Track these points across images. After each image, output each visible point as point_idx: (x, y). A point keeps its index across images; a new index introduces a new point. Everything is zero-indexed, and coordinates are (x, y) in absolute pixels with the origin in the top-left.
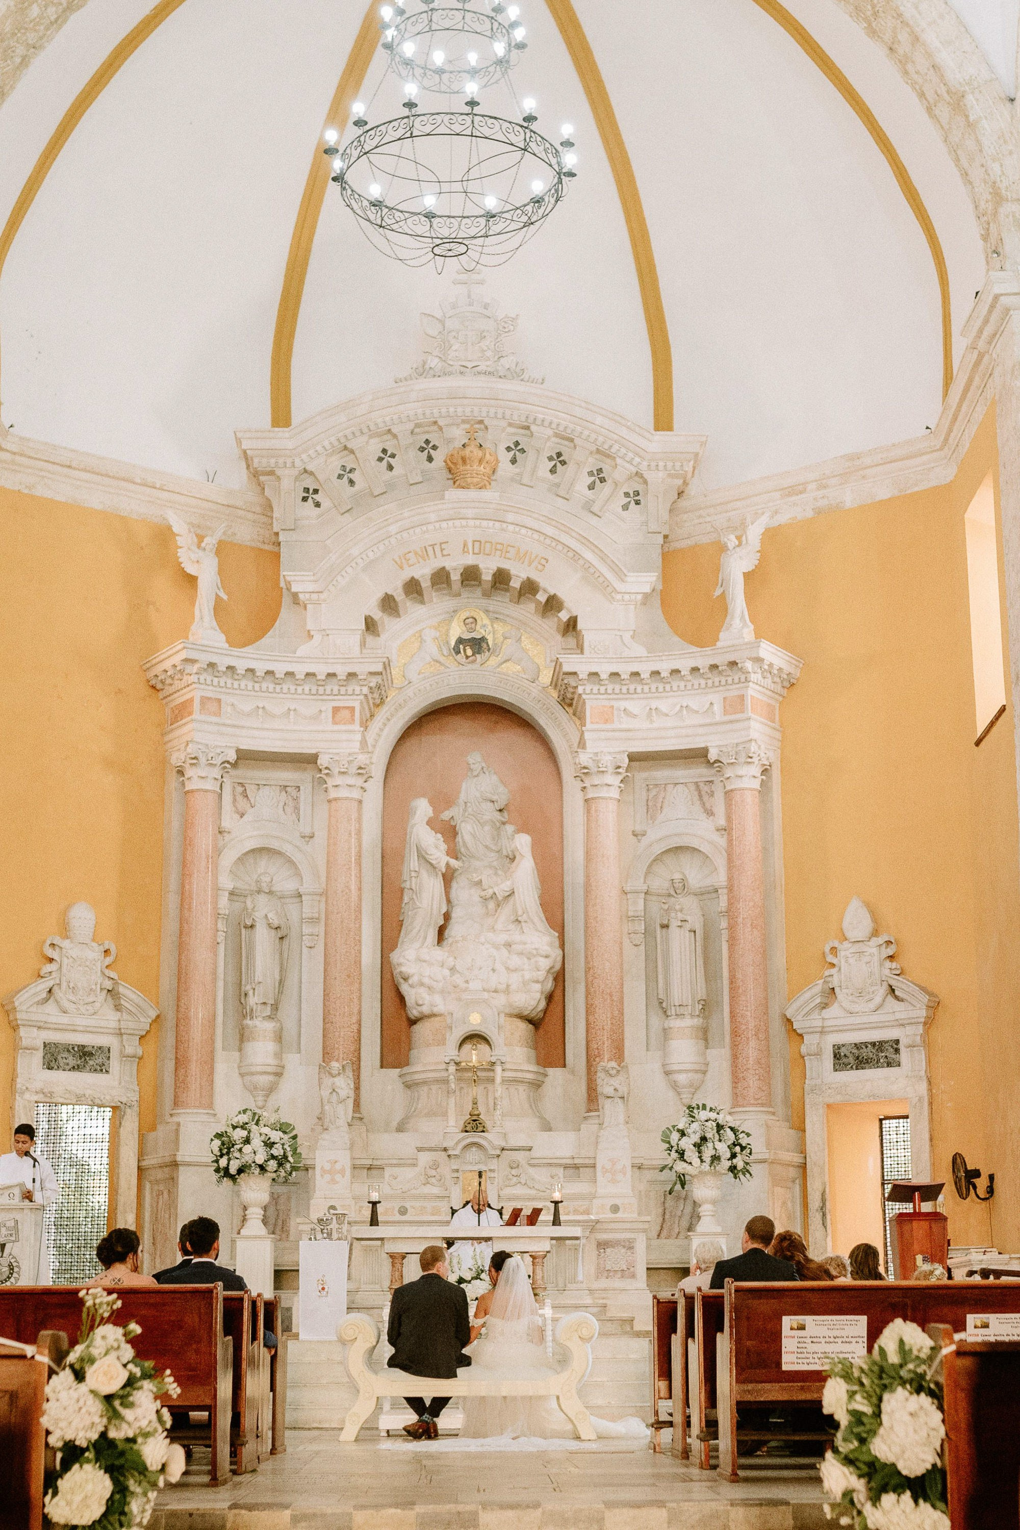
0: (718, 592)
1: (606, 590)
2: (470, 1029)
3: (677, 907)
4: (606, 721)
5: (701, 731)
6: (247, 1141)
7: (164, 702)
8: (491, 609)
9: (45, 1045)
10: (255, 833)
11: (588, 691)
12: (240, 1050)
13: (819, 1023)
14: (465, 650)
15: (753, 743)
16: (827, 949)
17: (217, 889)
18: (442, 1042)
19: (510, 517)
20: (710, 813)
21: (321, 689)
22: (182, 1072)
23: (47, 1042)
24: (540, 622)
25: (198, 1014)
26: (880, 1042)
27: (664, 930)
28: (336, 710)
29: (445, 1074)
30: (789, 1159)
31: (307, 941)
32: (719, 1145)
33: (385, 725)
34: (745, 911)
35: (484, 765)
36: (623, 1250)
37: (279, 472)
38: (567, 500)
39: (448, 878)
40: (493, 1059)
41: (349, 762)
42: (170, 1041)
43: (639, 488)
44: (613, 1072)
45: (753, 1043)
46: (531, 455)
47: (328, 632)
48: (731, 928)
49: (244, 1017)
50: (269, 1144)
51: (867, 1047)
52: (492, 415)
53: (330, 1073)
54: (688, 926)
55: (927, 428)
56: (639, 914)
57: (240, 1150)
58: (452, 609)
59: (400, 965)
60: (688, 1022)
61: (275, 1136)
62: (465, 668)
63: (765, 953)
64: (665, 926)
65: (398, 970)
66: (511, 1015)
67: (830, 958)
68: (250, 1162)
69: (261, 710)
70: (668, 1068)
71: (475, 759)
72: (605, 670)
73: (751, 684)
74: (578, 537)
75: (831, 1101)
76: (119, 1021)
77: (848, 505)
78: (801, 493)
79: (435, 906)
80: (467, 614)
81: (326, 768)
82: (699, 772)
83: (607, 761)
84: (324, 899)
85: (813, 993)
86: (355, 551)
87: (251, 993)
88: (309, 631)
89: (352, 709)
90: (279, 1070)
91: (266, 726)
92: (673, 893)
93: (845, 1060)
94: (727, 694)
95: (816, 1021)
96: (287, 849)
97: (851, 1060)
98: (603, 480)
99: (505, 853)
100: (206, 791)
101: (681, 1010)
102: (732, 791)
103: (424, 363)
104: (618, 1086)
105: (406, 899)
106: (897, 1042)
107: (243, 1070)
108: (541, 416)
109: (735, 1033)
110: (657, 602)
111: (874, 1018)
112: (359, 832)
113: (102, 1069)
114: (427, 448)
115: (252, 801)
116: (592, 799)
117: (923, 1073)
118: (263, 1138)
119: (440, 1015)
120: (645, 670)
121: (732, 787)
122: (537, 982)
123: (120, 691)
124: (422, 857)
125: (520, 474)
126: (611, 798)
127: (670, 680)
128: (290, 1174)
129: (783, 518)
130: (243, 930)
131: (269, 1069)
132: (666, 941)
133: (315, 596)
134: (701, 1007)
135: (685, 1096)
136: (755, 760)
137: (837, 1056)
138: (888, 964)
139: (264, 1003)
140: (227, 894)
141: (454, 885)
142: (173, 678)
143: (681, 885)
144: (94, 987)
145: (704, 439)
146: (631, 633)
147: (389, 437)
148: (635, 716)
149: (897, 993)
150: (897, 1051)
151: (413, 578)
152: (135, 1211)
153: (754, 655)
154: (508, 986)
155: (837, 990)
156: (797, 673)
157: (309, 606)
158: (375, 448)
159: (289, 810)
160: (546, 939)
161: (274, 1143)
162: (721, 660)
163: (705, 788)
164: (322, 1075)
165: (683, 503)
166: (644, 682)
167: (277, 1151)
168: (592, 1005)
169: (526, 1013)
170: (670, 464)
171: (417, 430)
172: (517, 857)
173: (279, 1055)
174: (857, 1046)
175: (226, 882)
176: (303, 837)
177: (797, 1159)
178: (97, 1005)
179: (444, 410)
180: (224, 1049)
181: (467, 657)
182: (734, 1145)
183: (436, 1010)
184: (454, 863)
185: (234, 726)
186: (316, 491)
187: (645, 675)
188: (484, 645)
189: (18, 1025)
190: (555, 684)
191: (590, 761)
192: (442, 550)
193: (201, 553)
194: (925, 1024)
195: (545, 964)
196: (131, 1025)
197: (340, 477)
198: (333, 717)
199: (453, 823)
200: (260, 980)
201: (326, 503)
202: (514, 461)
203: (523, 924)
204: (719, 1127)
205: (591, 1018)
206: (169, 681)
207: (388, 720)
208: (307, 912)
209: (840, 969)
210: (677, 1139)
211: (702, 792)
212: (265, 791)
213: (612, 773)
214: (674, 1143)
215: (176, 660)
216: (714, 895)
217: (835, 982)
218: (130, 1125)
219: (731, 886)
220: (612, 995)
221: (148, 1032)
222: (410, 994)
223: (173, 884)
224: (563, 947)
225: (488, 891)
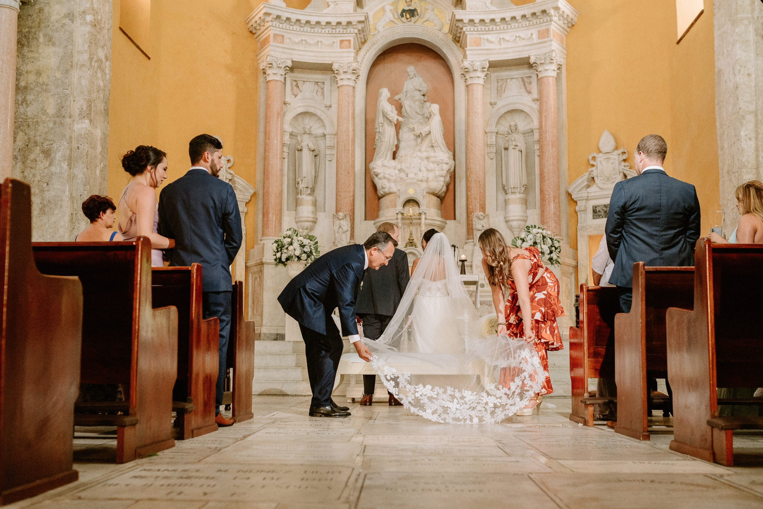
2: (408, 196)
3: (513, 139)
4: (477, 45)
5: (526, 48)
6: (291, 244)
7: (257, 40)
10: (302, 104)
11: (468, 30)
12: (296, 210)
13: (586, 195)
14: (406, 15)
15: (554, 52)
16: (590, 158)
17: (283, 132)
18: (395, 206)
20: (529, 92)
21: (334, 31)
22: (266, 219)
25: (274, 190)
27: (506, 151)
28: (341, 42)
30: (569, 262)
31: (328, 158)
32: (543, 246)
33: (366, 53)
34: (549, 136)
35: (415, 72)
36: (487, 306)
39: (398, 127)
40: (420, 212)
41: (349, 67)
42: (260, 205)
44: (482, 217)
45: (552, 205)
47: (338, 3)
48: (541, 149)
49: (297, 194)
50: (302, 246)
53: (338, 219)
54: (518, 148)
56: (493, 143)
57: (287, 248)
59: (374, 168)
60: (518, 196)
61: (306, 242)
63: (558, 159)
64: (506, 149)
65: (373, 171)
66: (429, 193)
67: (592, 162)
68: (292, 255)
69: (304, 42)
70: (507, 219)
71: (411, 69)
72: (477, 18)
73: (552, 22)
75: (591, 234)
79: (391, 141)
81: (337, 70)
82: (524, 72)
83: (478, 65)
84: (336, 137)
85: (583, 180)
87: (300, 182)
88: (328, 3)
89: (349, 41)
90: (314, 220)
91: (307, 49)
92: (510, 132)
93: (598, 213)
94: (540, 29)
95: (584, 194)
96: (318, 113)
97: (602, 213)
99: (426, 116)
100: (277, 81)
101: (514, 190)
102: (542, 77)
104: (484, 225)
105: (377, 138)
107: (297, 220)
109: (543, 199)
112: (353, 102)
115: (301, 88)
116: (470, 84)
118: (300, 242)
119: (394, 193)
120: (498, 17)
121: (543, 75)
122: (442, 176)
123: (234, 33)
124: (385, 116)
126: (480, 84)
127: (510, 22)
130: (297, 152)
131: (310, 219)
132: (507, 156)
134: (524, 188)
135: (516, 233)
136: (555, 61)
137: (594, 211)
138: (623, 164)
139: (307, 187)
140: (288, 134)
141: (401, 131)
142: (259, 25)
143: (514, 128)
146: (490, 1)
148: (492, 42)
153: (555, 5)
154: (427, 178)
155: (595, 178)
156: (575, 19)
159: (319, 93)
160: (447, 155)
161: (305, 245)
162: (537, 10)
163: (526, 80)
164: (335, 220)
166: (497, 24)
167: (307, 249)
168: (470, 187)
169: (436, 192)
172: (432, 115)
173: (315, 212)
174: (605, 206)
175: (288, 128)
176: (326, 107)
177: (574, 263)
180: (287, 210)
181: (407, 19)
182: (551, 246)
183: (391, 191)
184: (400, 119)
185: (289, 49)
187: (498, 20)
188: (416, 13)
190: (451, 31)
191: (469, 65)
195: (446, 167)
196: (241, 197)
198: (340, 45)
199: (400, 102)
200: (305, 176)
203: (435, 148)
204: (544, 237)
205: (469, 193)
206: (258, 28)
207: (368, 50)
208: (328, 143)
209: (597, 167)
210: (520, 244)
211: (525, 82)
212: (307, 84)
213: (481, 71)
215: (261, 14)
216: (531, 134)
217: (594, 174)
219: (541, 128)
220: (479, 182)
221: (250, 201)
222: (379, 183)
223: (262, 128)
224: (454, 159)
225: (417, 132)
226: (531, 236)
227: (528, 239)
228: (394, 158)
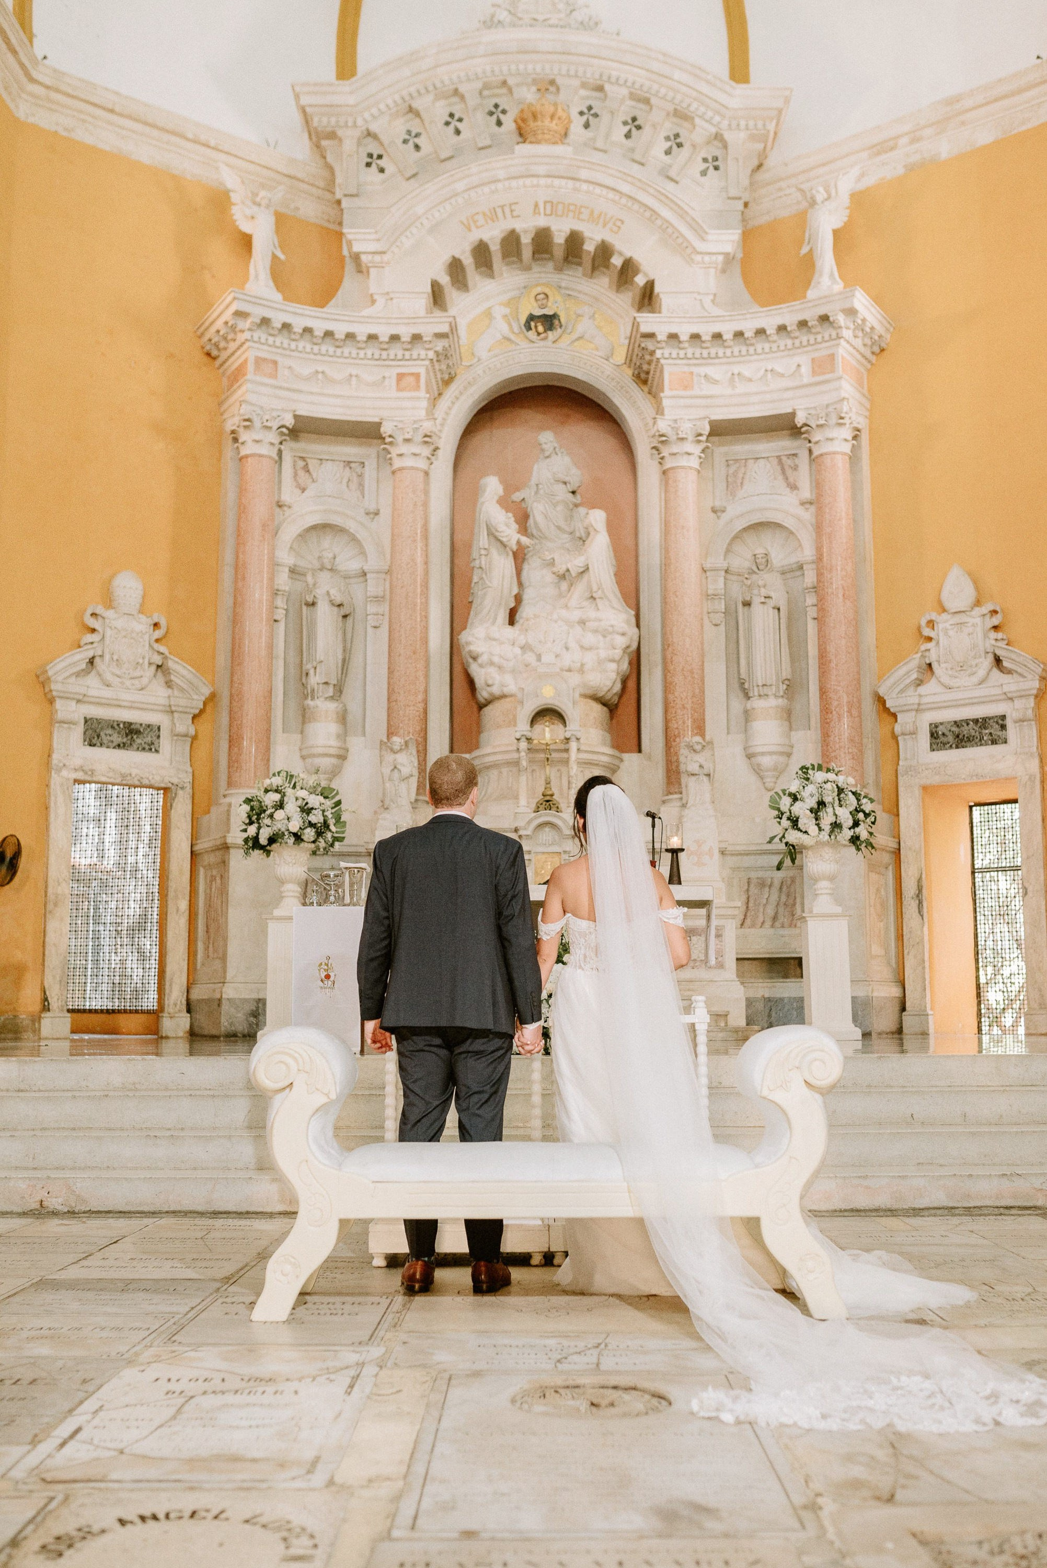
0: (805, 250)
1: (685, 250)
2: (541, 702)
3: (761, 583)
4: (685, 388)
5: (787, 395)
6: (280, 805)
7: (221, 371)
8: (563, 285)
9: (86, 721)
10: (317, 509)
11: (667, 355)
12: (302, 732)
13: (916, 700)
14: (536, 327)
15: (845, 403)
16: (923, 622)
17: (274, 564)
18: (513, 722)
19: (584, 174)
20: (793, 487)
21: (384, 353)
22: (236, 750)
23: (88, 717)
24: (614, 297)
25: (253, 688)
26: (984, 719)
27: (746, 608)
28: (400, 377)
29: (516, 755)
30: (888, 843)
31: (371, 621)
32: (839, 811)
33: (453, 403)
34: (837, 581)
35: (556, 445)
37: (340, 133)
38: (643, 164)
39: (520, 557)
40: (568, 735)
41: (415, 430)
42: (225, 720)
43: (718, 153)
44: (698, 747)
45: (845, 720)
46: (605, 118)
47: (392, 295)
48: (821, 604)
49: (306, 698)
50: (306, 810)
51: (968, 724)
52: (564, 72)
53: (392, 750)
54: (772, 602)
55: (1038, 57)
56: (720, 592)
57: (271, 816)
58: (523, 285)
59: (468, 643)
60: (773, 702)
61: (315, 800)
62: (536, 345)
63: (856, 624)
64: (747, 604)
65: (467, 649)
66: (585, 696)
67: (927, 632)
68: (283, 830)
69: (320, 376)
70: (751, 750)
71: (547, 438)
72: (685, 331)
73: (842, 341)
74: (656, 194)
75: (928, 782)
76: (169, 697)
77: (944, 156)
78: (892, 149)
79: (505, 587)
80: (539, 289)
81: (390, 436)
82: (783, 444)
83: (687, 429)
84: (388, 577)
85: (909, 668)
86: (420, 210)
87: (312, 672)
88: (372, 295)
89: (417, 376)
90: (342, 752)
91: (327, 391)
92: (756, 570)
93: (943, 739)
94: (816, 355)
95: (911, 698)
96: (351, 526)
97: (951, 738)
98: (680, 145)
99: (578, 535)
100: (261, 456)
101: (766, 690)
102: (821, 455)
103: (493, 16)
104: (704, 763)
105: (475, 580)
106: (1003, 717)
107: (304, 753)
108: (614, 74)
109: (825, 709)
110: (737, 270)
111: (977, 693)
112: (426, 504)
113: (151, 748)
114: (496, 113)
115: (314, 474)
116: (672, 469)
117: (1035, 749)
118: (300, 802)
119: (511, 696)
120: (727, 329)
121: (824, 451)
122: (613, 661)
123: (172, 356)
124: (492, 534)
125: (594, 139)
126: (691, 468)
127: (754, 341)
128: (332, 845)
129: (870, 181)
130: (304, 608)
131: (332, 751)
132: (749, 620)
133: (377, 258)
134: (785, 687)
135: (768, 780)
136: (847, 421)
137: (934, 735)
138: (993, 635)
139: (326, 683)
140: (287, 570)
141: (526, 567)
142: (225, 338)
143: (764, 560)
144: (141, 661)
145: (787, 93)
146: (711, 297)
147: (455, 99)
148: (716, 382)
149: (1005, 664)
150: (1003, 727)
151: (481, 241)
152: (187, 898)
153: (847, 306)
154: (582, 665)
155: (935, 665)
156: (888, 337)
157: (372, 270)
158: (440, 111)
159: (354, 486)
160: (623, 616)
161: (312, 809)
162: (811, 315)
163: (788, 462)
164: (384, 752)
165: (761, 176)
166: (726, 344)
167: (316, 818)
168: (671, 683)
169: (600, 694)
170: (751, 123)
171: (486, 93)
172: (592, 533)
173: (343, 736)
174: (956, 724)
175: (286, 558)
176: (368, 514)
178: (145, 681)
179: (513, 67)
180: (284, 731)
181: (539, 334)
182: (857, 810)
183: (506, 690)
184: (525, 540)
185: (288, 389)
186: (380, 157)
187: (728, 336)
188: (556, 322)
189: (54, 698)
190: (629, 361)
191: (669, 429)
192: (512, 211)
193: (255, 209)
194: (1036, 696)
195: (621, 642)
196: (183, 702)
197: (405, 142)
198: (398, 383)
199: (525, 505)
200: (322, 659)
201: (390, 168)
202: (587, 126)
203: (598, 600)
204: (840, 790)
205: (671, 697)
206: (222, 344)
207: (457, 398)
208: (372, 590)
209: (938, 643)
210: (788, 805)
211: (785, 466)
212: (328, 466)
213: (692, 442)
214: (783, 809)
215: (228, 316)
216: (799, 573)
217: (932, 657)
218: (182, 807)
219: (820, 558)
220: (692, 672)
221: (202, 711)
222: (479, 674)
223: (229, 557)
224: (638, 626)
225: (561, 569)
226: (811, 788)
227: (805, 794)
228: (512, 622)
